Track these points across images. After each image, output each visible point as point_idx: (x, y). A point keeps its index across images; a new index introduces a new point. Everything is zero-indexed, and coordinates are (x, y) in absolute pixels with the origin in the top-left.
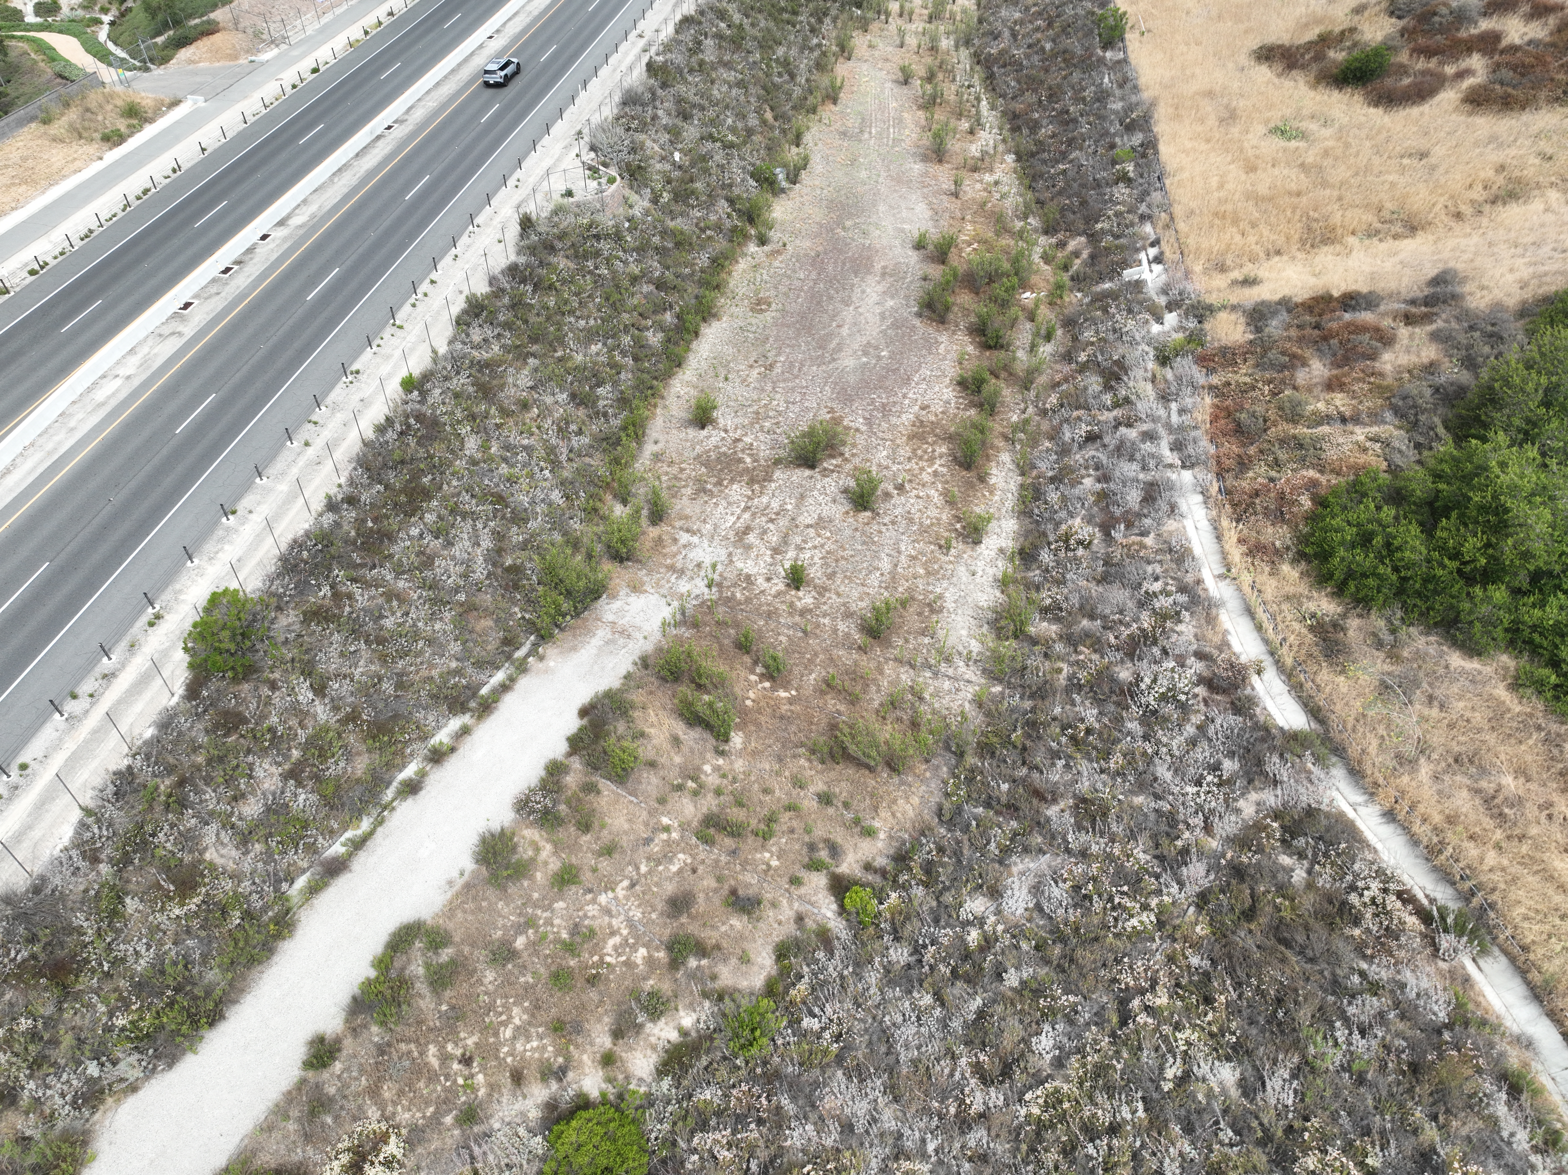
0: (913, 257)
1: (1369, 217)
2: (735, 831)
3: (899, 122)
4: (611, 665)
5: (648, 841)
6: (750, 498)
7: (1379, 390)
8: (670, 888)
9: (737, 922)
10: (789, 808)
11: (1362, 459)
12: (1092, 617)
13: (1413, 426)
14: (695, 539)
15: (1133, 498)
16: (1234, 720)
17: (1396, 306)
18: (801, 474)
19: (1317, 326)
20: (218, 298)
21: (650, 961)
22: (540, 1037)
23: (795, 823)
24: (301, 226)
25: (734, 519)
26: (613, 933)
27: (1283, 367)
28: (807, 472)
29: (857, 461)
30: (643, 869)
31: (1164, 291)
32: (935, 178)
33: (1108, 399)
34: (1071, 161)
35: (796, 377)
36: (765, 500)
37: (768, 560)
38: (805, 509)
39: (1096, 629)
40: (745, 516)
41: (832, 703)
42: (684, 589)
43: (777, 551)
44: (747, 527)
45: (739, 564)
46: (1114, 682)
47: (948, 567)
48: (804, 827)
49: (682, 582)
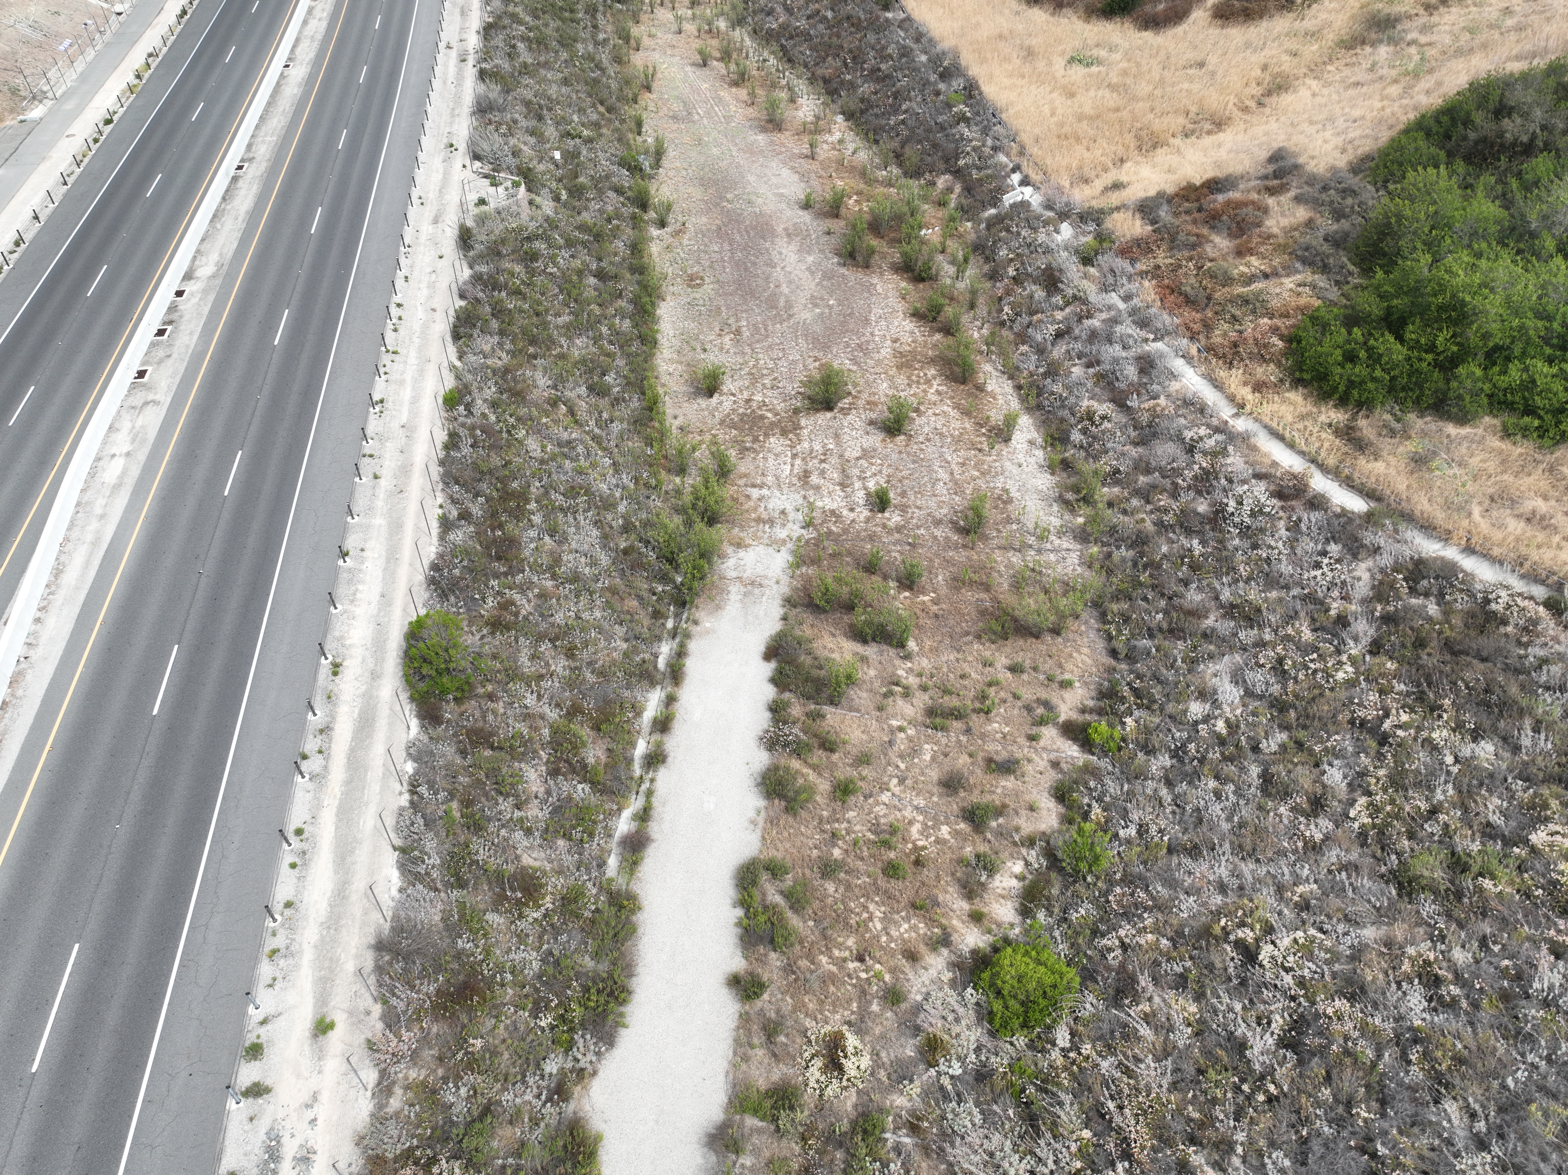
0: (806, 217)
1: (1181, 120)
2: (957, 714)
3: (720, 101)
4: (762, 613)
5: (891, 743)
6: (792, 447)
7: (1281, 248)
8: (934, 774)
9: (1008, 783)
10: (990, 685)
11: (1303, 301)
12: (1148, 471)
13: (1325, 269)
14: (765, 492)
15: (1131, 372)
16: (1316, 516)
17: (1253, 183)
18: (824, 417)
19: (1200, 210)
20: (170, 361)
21: (956, 833)
22: (907, 919)
23: (1002, 694)
24: (213, 276)
25: (788, 467)
26: (911, 823)
27: (1193, 247)
28: (829, 415)
29: (865, 396)
30: (902, 766)
31: (1049, 207)
32: (782, 145)
33: (1058, 300)
34: (906, 112)
35: (767, 336)
36: (806, 445)
37: (842, 493)
38: (845, 445)
39: (1165, 482)
40: (798, 462)
41: (973, 595)
42: (782, 535)
43: (845, 485)
44: (806, 471)
45: (818, 504)
46: (1201, 515)
47: (996, 464)
48: (1017, 697)
49: (777, 530)
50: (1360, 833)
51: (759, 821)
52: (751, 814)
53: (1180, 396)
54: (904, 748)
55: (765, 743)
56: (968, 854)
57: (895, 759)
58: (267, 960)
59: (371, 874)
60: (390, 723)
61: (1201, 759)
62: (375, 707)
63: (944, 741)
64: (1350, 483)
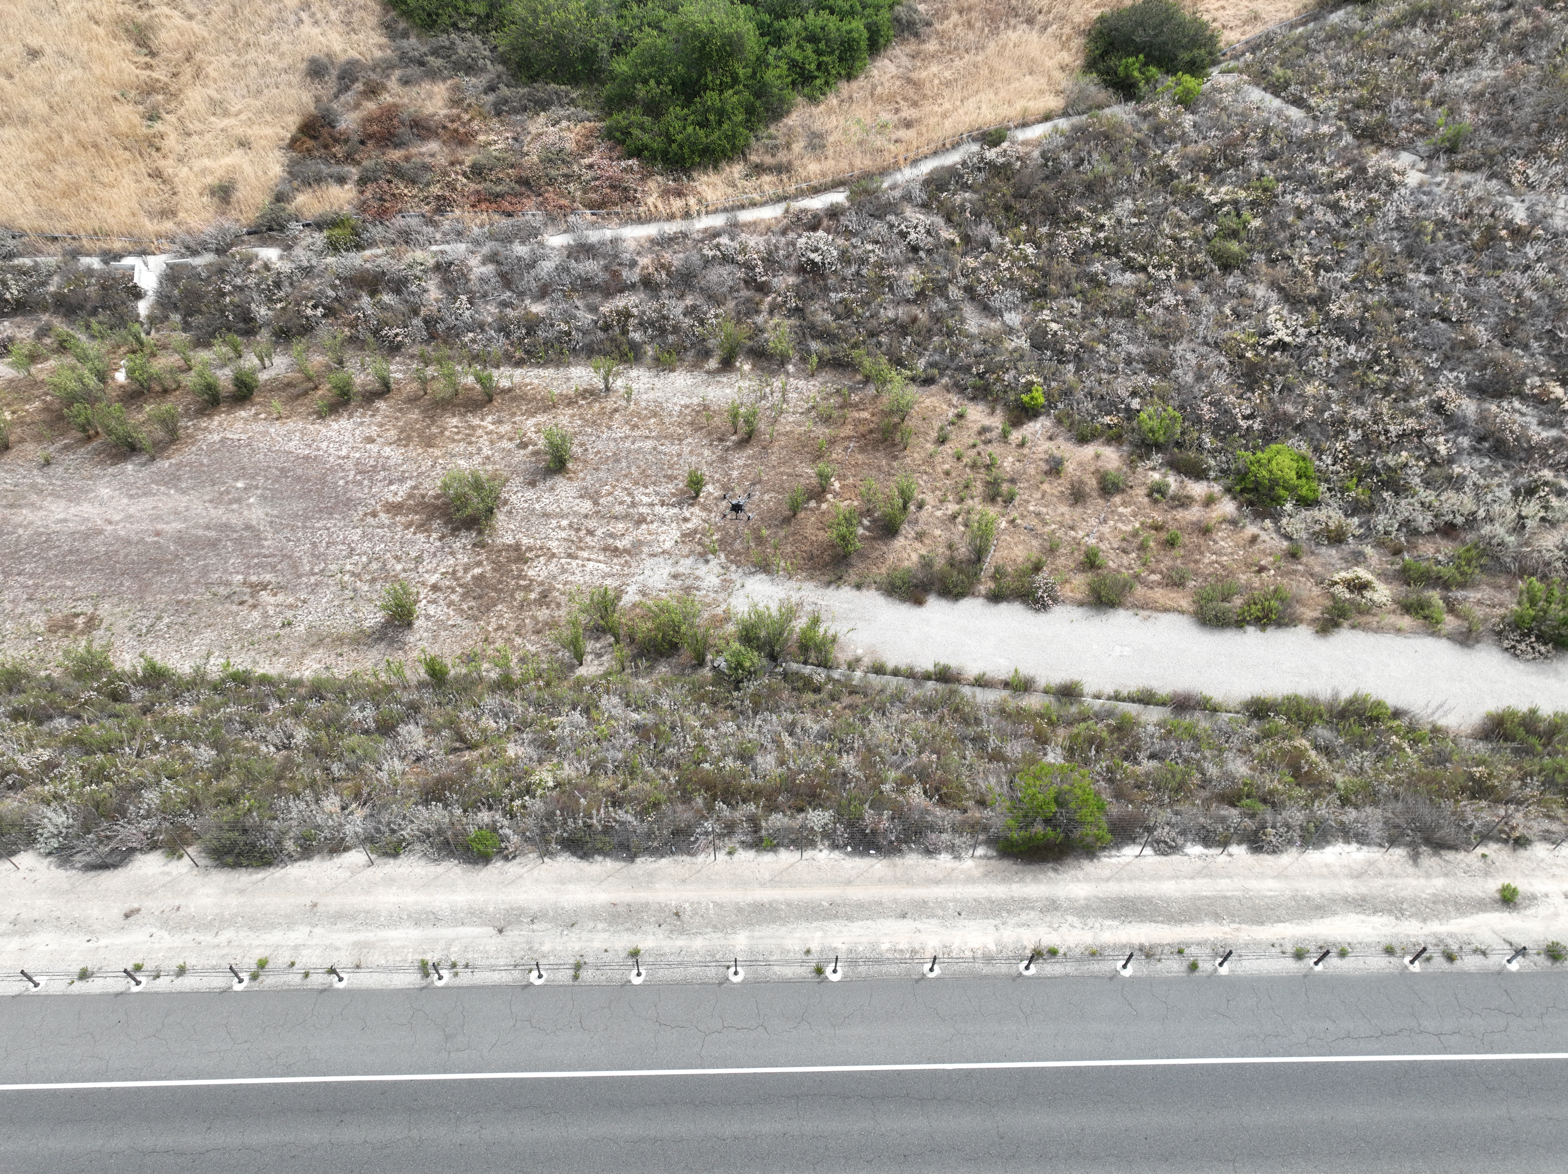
2: (994, 485)
5: (1028, 529)
6: (553, 556)
7: (484, 117)
8: (1064, 509)
9: (1070, 467)
10: (959, 459)
11: (581, 130)
12: (729, 297)
14: (631, 589)
16: (848, 217)
17: (343, 99)
18: (505, 522)
19: (362, 143)
21: (1124, 504)
22: (1216, 541)
23: (971, 453)
26: (1117, 529)
28: (500, 517)
30: (1055, 525)
31: (196, 253)
33: (418, 286)
35: (288, 556)
36: (553, 544)
37: (655, 524)
38: (566, 511)
39: (745, 293)
40: (585, 554)
41: (837, 454)
42: (715, 581)
43: (641, 520)
44: (605, 549)
45: (668, 545)
46: (805, 281)
47: (643, 404)
48: (974, 446)
49: (705, 585)
50: (1182, 277)
51: (1146, 613)
52: (1136, 620)
53: (647, 245)
54: (1034, 522)
55: (1045, 607)
56: (1146, 500)
57: (1047, 529)
58: (1458, 963)
59: (1334, 875)
60: (1130, 879)
61: (1081, 345)
62: (1105, 901)
63: (1025, 497)
64: (816, 191)
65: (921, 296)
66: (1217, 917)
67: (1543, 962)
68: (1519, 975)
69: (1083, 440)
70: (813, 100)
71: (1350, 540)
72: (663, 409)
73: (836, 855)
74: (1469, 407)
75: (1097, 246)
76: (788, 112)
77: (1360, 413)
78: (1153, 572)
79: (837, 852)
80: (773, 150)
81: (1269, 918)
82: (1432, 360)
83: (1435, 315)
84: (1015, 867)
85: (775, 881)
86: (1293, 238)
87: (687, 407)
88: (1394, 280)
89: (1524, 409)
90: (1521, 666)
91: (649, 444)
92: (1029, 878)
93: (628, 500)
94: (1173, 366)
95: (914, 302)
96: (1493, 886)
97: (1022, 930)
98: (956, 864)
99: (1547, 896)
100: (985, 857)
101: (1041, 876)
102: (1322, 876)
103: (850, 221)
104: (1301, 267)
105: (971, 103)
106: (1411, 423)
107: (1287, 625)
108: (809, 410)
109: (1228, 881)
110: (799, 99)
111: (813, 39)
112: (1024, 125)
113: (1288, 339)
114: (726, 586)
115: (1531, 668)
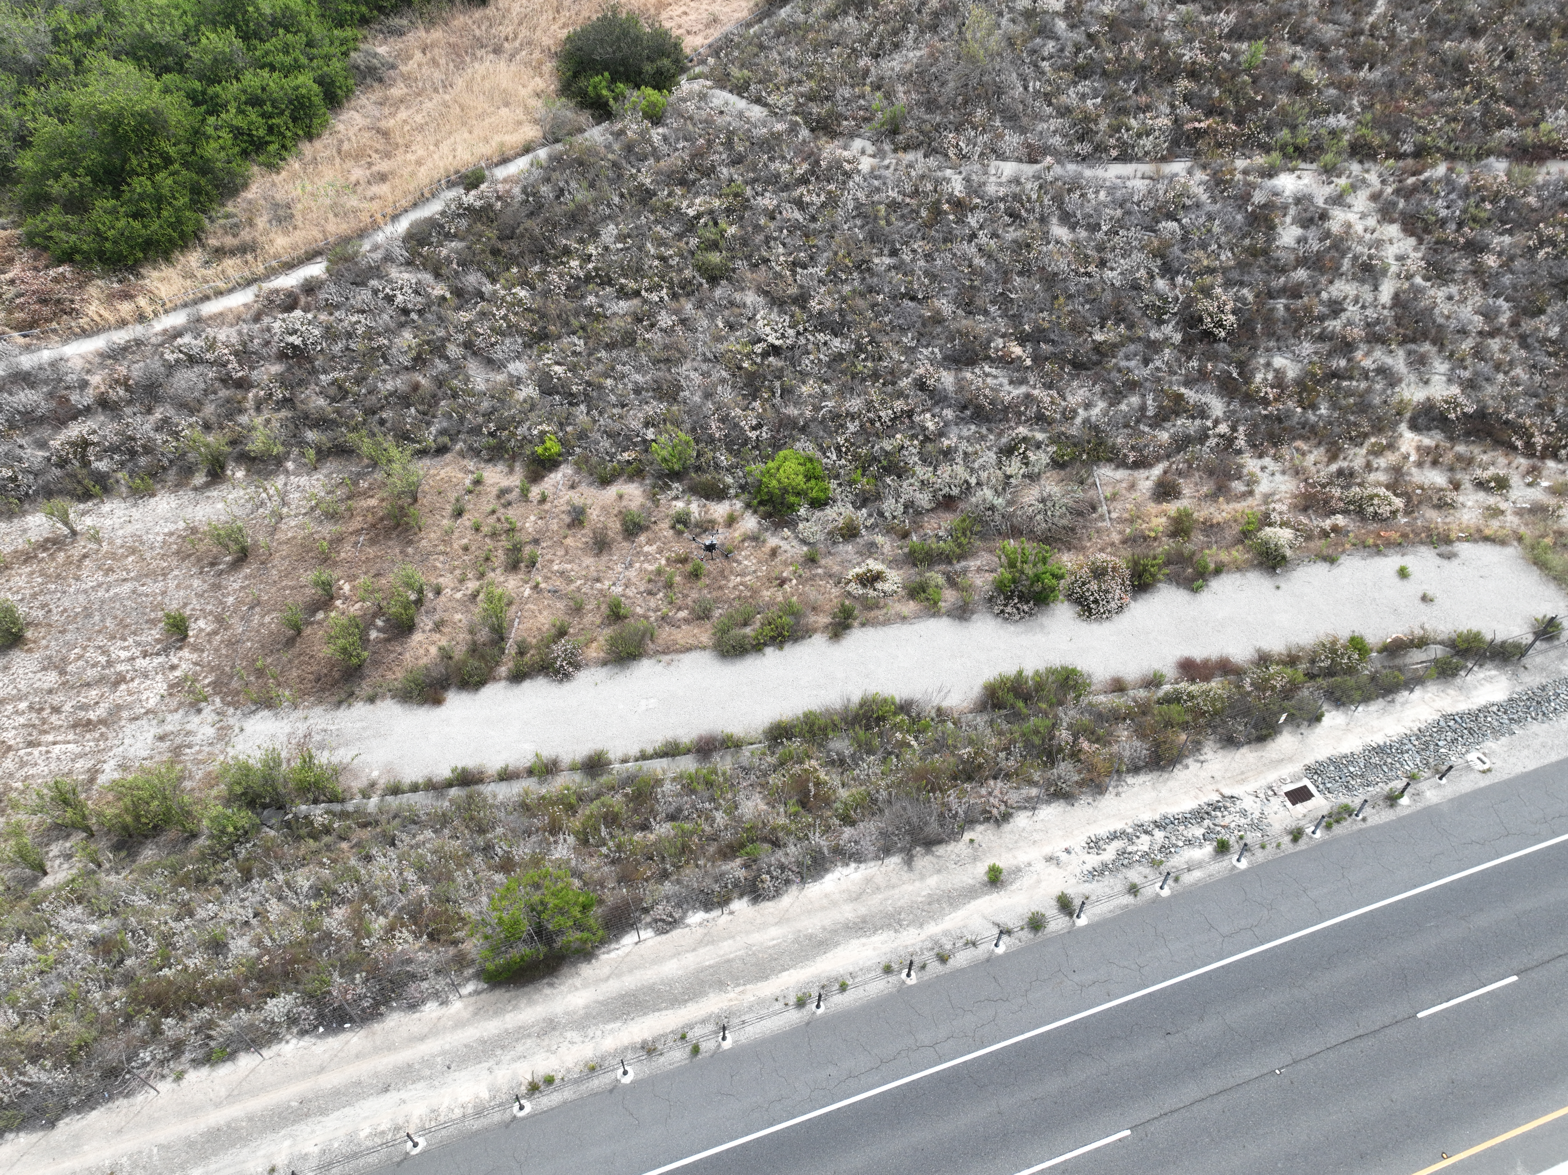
2: (515, 550)
5: (553, 592)
9: (594, 514)
10: (477, 530)
14: (109, 765)
16: (327, 289)
23: (490, 522)
26: (643, 570)
30: (580, 582)
37: (137, 681)
38: (24, 690)
39: (224, 393)
40: (50, 738)
41: (346, 552)
42: (210, 732)
43: (121, 679)
44: (74, 726)
45: (151, 703)
46: (289, 369)
47: (119, 542)
48: (493, 512)
49: (197, 739)
50: (674, 296)
51: (667, 658)
52: (659, 668)
53: (97, 360)
54: (558, 583)
55: (567, 676)
56: (671, 532)
57: (572, 587)
58: (951, 962)
59: (834, 904)
60: (631, 971)
61: (589, 384)
62: (604, 1003)
63: (549, 557)
64: (289, 266)
65: (419, 362)
66: (721, 985)
67: (1026, 935)
68: (1006, 955)
69: (605, 482)
70: (272, 167)
71: (863, 532)
72: (142, 543)
73: (307, 1041)
74: (947, 379)
75: (588, 279)
76: (245, 186)
77: (855, 404)
78: (680, 609)
79: (307, 1038)
80: (234, 229)
81: (773, 970)
82: (908, 340)
83: (903, 296)
84: (507, 995)
85: (232, 1097)
86: (768, 240)
87: (171, 534)
88: (863, 267)
89: (994, 371)
90: (1012, 628)
91: (127, 587)
92: (523, 1002)
93: (103, 659)
94: (680, 388)
95: (413, 368)
96: (980, 870)
97: (518, 1065)
98: (444, 1010)
99: (1030, 865)
100: (477, 993)
101: (536, 997)
102: (823, 908)
103: (330, 293)
104: (778, 268)
105: (445, 147)
106: (899, 405)
107: (803, 638)
108: (312, 509)
109: (730, 942)
110: (256, 169)
111: (255, 101)
112: (505, 161)
113: (778, 343)
114: (223, 734)
115: (1020, 627)
